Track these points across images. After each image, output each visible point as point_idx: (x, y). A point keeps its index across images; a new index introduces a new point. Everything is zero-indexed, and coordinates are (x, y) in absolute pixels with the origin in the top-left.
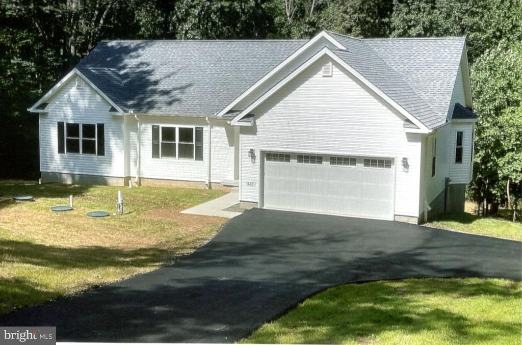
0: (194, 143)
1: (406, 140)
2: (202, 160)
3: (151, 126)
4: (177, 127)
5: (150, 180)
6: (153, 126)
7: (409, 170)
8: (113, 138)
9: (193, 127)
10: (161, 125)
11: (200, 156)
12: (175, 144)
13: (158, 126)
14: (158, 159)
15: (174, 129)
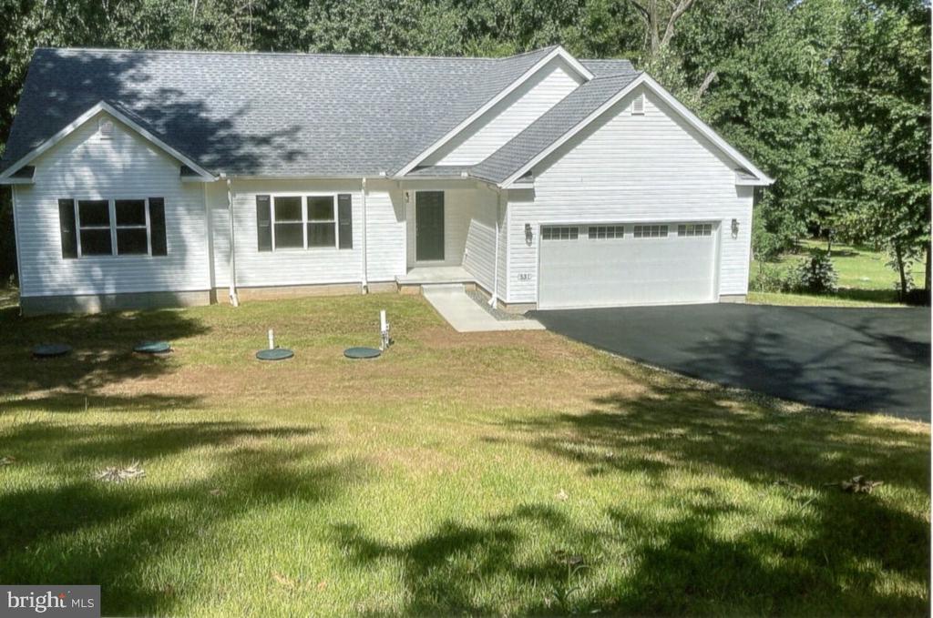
0: (336, 220)
1: (736, 195)
2: (351, 247)
3: (255, 198)
4: (304, 196)
5: (253, 290)
6: (257, 197)
7: (738, 235)
8: (187, 217)
9: (335, 194)
10: (273, 195)
11: (346, 242)
12: (302, 224)
13: (269, 197)
14: (270, 253)
15: (298, 200)
